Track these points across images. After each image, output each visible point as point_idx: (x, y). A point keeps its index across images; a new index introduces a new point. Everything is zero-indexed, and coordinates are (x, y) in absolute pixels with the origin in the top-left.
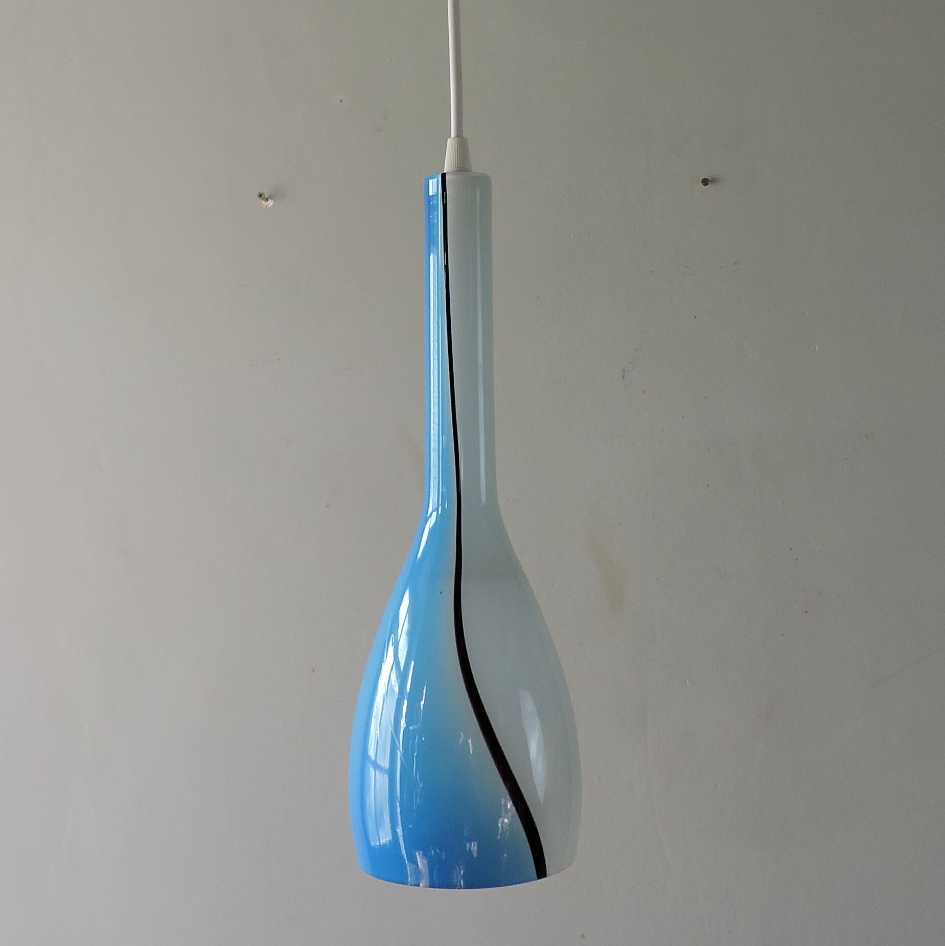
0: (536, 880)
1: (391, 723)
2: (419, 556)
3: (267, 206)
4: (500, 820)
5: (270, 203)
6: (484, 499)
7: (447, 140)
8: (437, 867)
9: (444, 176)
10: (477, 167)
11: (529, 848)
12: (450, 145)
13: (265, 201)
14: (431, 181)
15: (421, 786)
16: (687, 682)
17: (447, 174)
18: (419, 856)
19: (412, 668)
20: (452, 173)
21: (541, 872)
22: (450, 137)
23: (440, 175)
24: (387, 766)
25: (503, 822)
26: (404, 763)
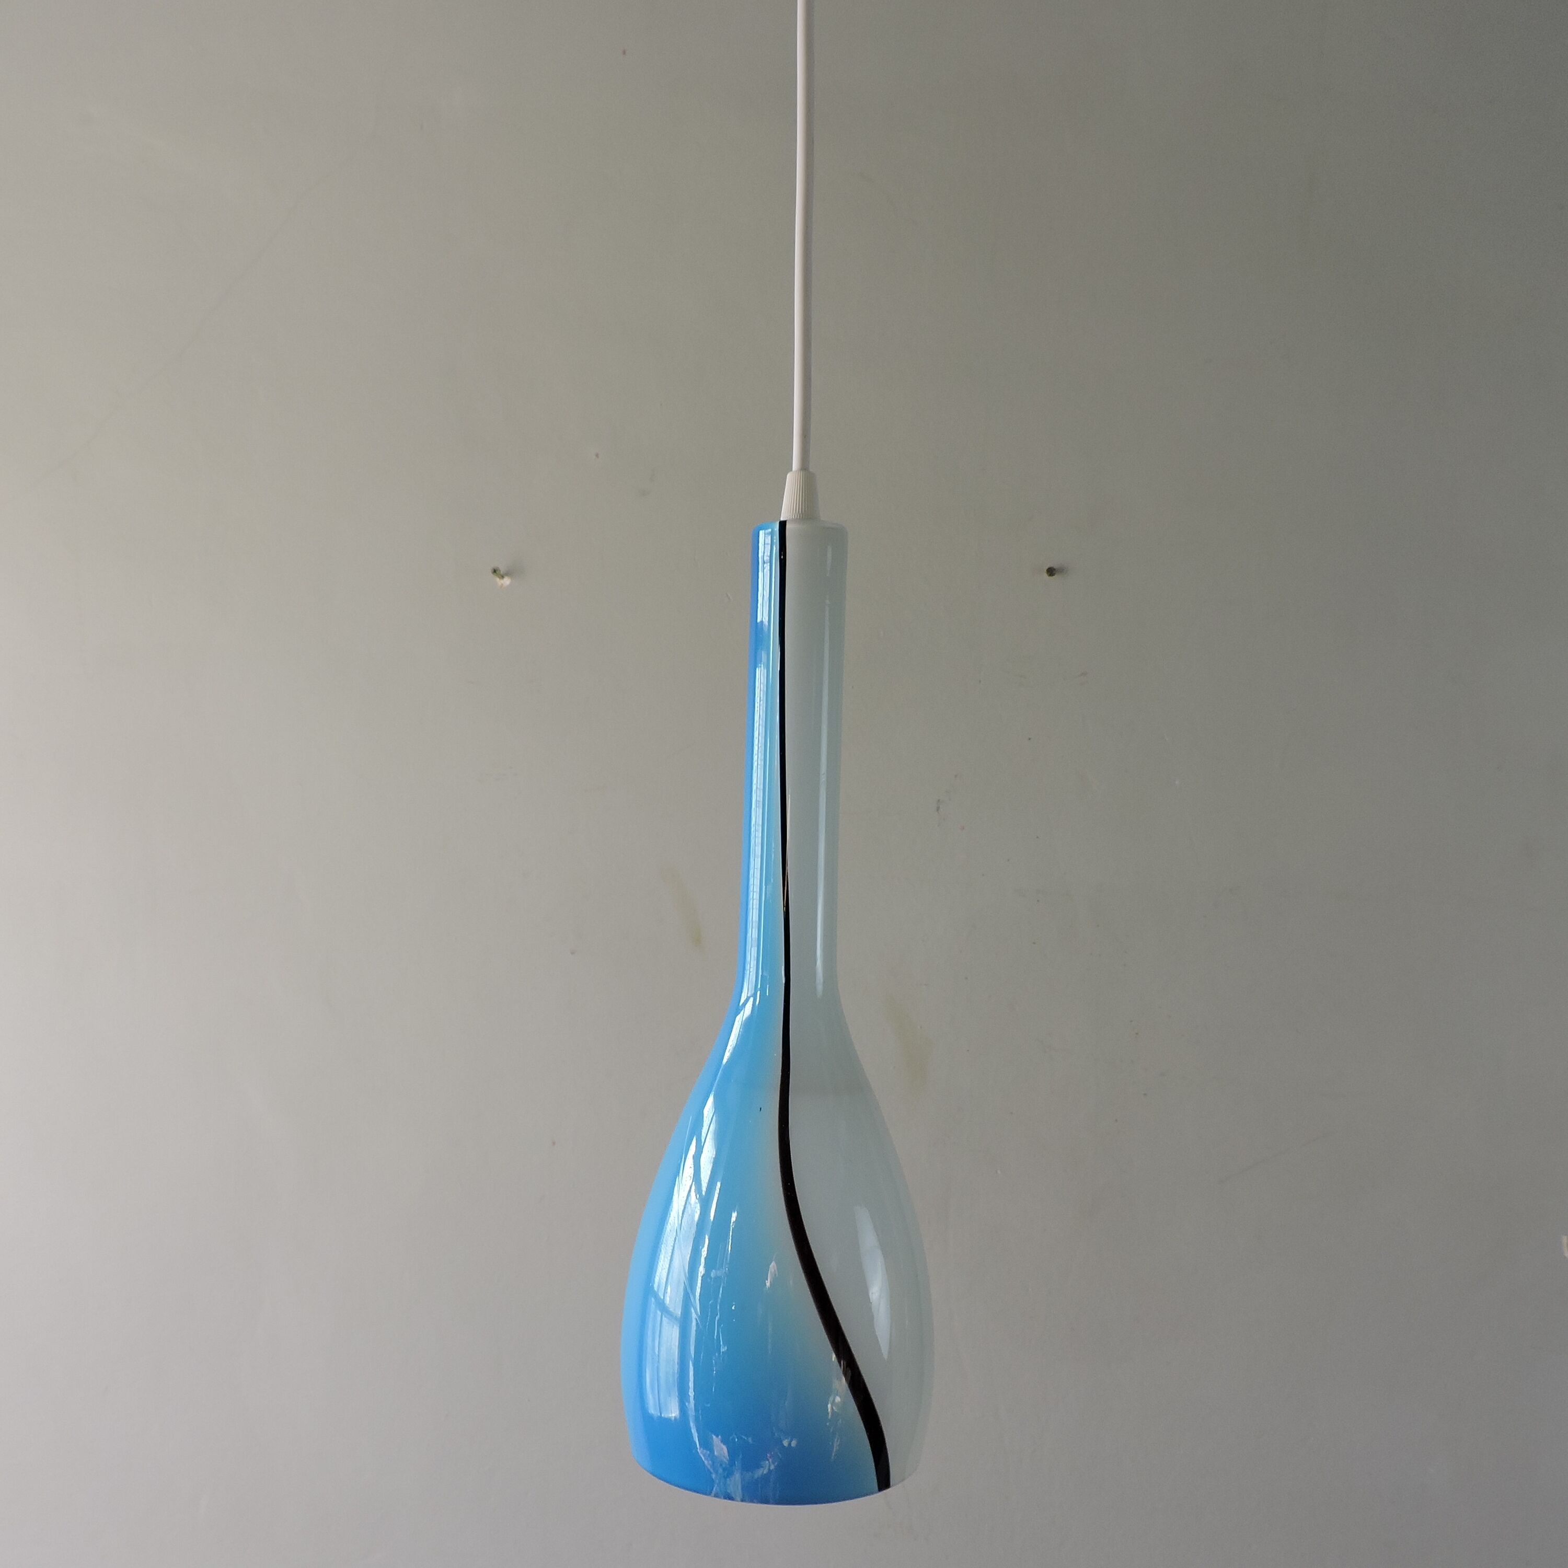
0: (876, 1493)
1: (684, 1270)
2: (725, 1061)
3: (502, 584)
4: (831, 1399)
5: (507, 581)
6: (820, 988)
7: (787, 473)
8: (741, 1457)
9: (783, 525)
10: (828, 514)
11: (869, 1447)
12: (791, 482)
13: (500, 578)
14: (762, 533)
15: (724, 1349)
17: (787, 522)
18: (716, 1440)
19: (717, 1191)
20: (794, 521)
21: (884, 1482)
22: (791, 470)
23: (778, 523)
24: (679, 1312)
25: (833, 1403)
26: (701, 1327)
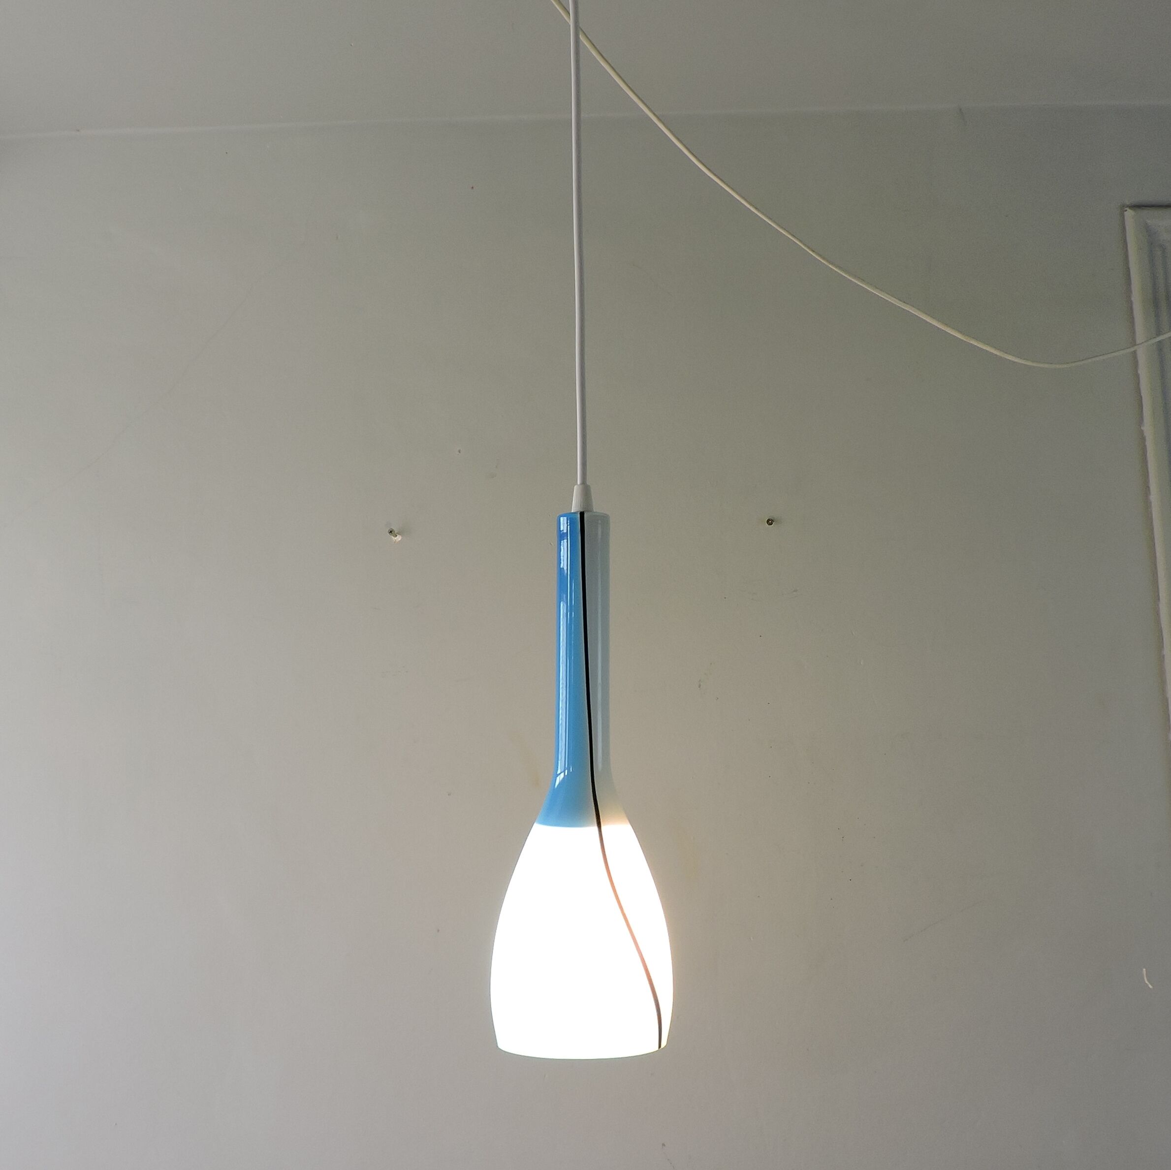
3: (396, 540)
5: (399, 538)
7: (574, 487)
12: (577, 490)
13: (394, 536)
16: (752, 938)
22: (577, 484)
